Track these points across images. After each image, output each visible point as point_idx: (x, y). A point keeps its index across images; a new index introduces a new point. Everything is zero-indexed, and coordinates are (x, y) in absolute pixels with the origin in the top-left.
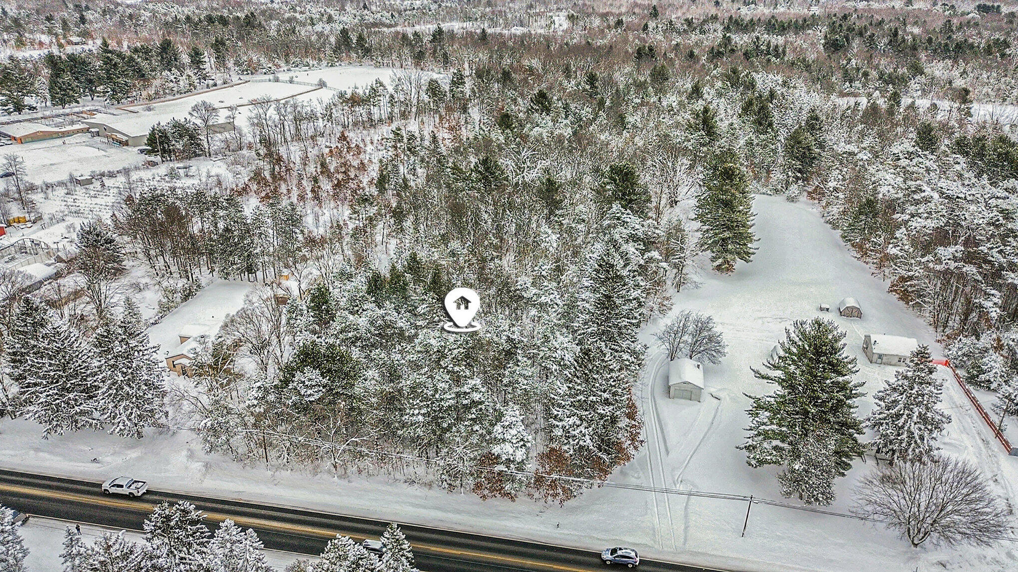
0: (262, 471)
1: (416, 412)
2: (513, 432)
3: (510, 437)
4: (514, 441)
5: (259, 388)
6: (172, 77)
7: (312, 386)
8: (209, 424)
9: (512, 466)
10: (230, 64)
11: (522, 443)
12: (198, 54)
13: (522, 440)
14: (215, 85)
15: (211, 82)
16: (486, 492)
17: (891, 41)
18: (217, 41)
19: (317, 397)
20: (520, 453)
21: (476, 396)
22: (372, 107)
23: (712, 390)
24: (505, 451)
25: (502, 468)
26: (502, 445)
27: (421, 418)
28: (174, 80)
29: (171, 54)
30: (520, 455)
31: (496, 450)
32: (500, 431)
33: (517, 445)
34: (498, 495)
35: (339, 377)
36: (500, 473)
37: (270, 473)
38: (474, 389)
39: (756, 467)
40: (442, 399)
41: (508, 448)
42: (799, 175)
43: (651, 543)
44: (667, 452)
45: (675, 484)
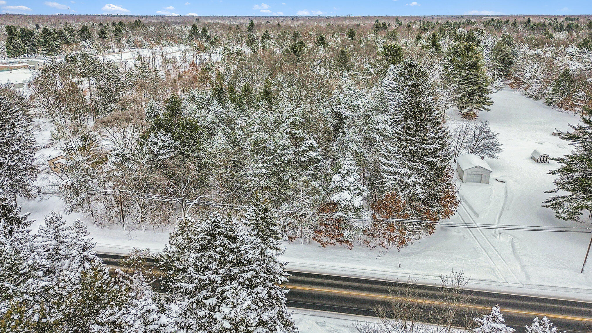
0: (119, 231)
1: (261, 165)
2: (351, 179)
3: (347, 184)
4: (352, 188)
5: (117, 155)
6: (86, 45)
7: (164, 147)
8: (69, 183)
9: (349, 213)
10: (124, 41)
11: (358, 191)
12: (103, 33)
13: (358, 188)
14: (114, 52)
15: (111, 51)
16: (325, 239)
17: (526, 25)
18: (116, 29)
19: (168, 155)
20: (357, 199)
21: (313, 154)
22: (212, 54)
23: (496, 177)
24: (343, 198)
25: (340, 214)
26: (340, 193)
27: (264, 171)
28: (88, 47)
29: (87, 34)
30: (358, 201)
31: (335, 197)
32: (338, 180)
33: (355, 192)
34: (337, 244)
35: (189, 144)
36: (338, 220)
37: (125, 232)
38: (311, 148)
39: (567, 220)
40: (283, 155)
41: (346, 195)
42: (501, 73)
43: (494, 279)
44: (477, 215)
45: (495, 237)
